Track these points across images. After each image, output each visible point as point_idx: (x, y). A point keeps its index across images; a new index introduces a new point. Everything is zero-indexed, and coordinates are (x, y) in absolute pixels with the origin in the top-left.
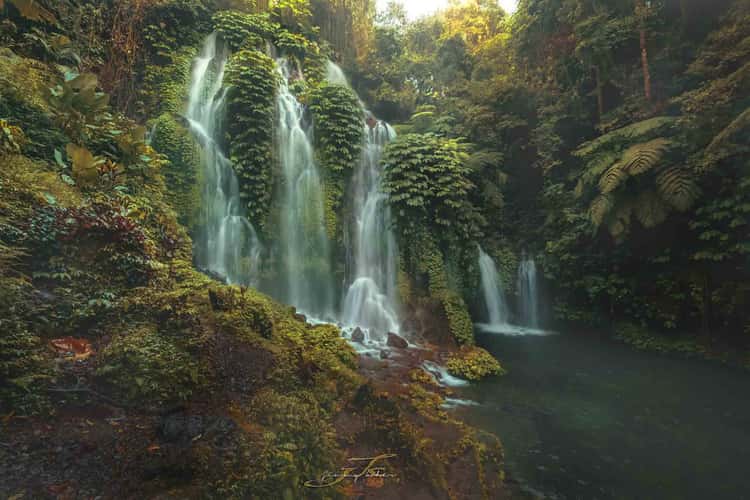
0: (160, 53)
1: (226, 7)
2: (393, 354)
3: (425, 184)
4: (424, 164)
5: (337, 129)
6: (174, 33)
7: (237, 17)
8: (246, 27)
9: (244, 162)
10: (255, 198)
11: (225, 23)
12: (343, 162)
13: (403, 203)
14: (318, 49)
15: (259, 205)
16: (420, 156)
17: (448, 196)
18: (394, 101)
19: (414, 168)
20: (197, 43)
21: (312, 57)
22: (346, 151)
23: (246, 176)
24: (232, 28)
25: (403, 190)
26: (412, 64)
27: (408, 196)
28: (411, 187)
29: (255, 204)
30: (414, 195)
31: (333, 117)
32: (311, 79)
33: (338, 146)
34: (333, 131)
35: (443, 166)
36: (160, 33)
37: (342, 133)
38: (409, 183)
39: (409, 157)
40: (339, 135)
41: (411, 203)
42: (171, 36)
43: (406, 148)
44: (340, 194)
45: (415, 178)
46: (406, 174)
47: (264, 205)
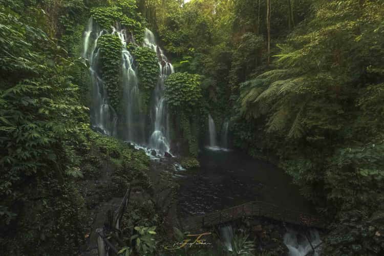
0: (67, 29)
1: (97, 5)
2: (165, 160)
3: (181, 96)
4: (181, 88)
5: (147, 71)
6: (73, 18)
7: (102, 12)
8: (106, 16)
9: (109, 84)
10: (114, 99)
11: (96, 15)
12: (149, 84)
13: (171, 104)
14: (140, 25)
15: (115, 102)
16: (179, 84)
17: (190, 101)
18: (174, 52)
19: (177, 90)
20: (84, 22)
21: (138, 29)
22: (151, 80)
23: (110, 90)
24: (100, 17)
25: (173, 99)
26: (183, 34)
27: (174, 101)
28: (175, 97)
29: (114, 101)
30: (176, 101)
31: (145, 65)
32: (137, 40)
33: (147, 78)
34: (146, 72)
35: (189, 89)
36: (67, 19)
37: (149, 72)
38: (175, 96)
39: (175, 85)
40: (148, 74)
41: (174, 104)
42: (72, 20)
43: (174, 81)
44: (148, 98)
45: (177, 94)
46: (174, 92)
47: (118, 101)
